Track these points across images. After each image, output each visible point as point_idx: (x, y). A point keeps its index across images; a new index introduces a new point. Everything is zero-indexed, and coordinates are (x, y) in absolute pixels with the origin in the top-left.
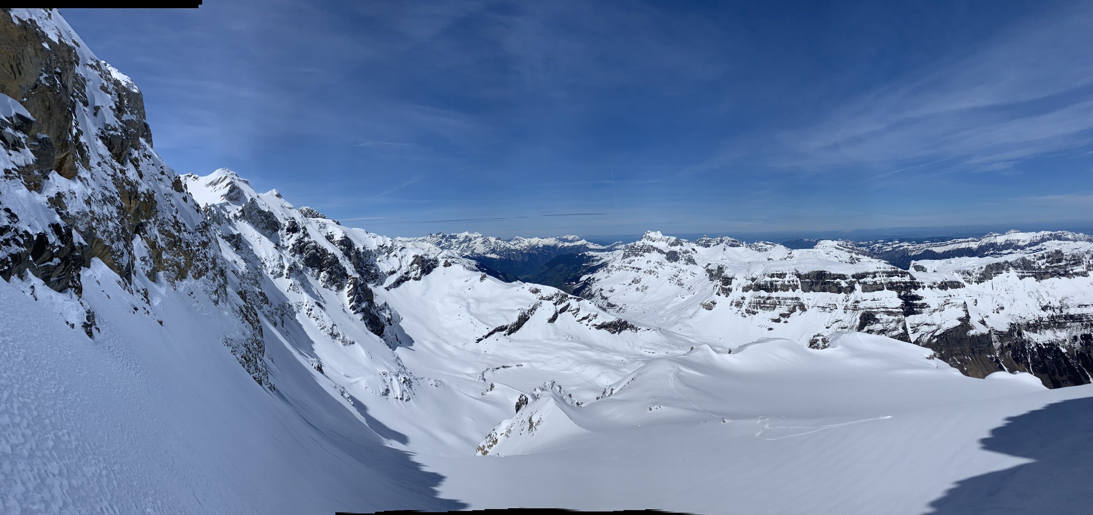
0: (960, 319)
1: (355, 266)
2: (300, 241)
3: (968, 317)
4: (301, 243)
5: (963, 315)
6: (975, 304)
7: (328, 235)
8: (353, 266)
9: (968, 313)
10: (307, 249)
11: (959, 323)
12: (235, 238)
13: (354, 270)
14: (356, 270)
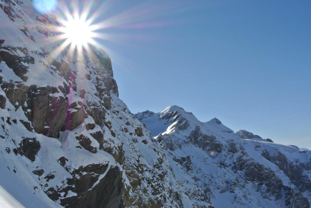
1: (290, 178)
2: (240, 159)
4: (241, 161)
7: (264, 153)
8: (289, 178)
10: (246, 166)
12: (185, 160)
13: (290, 181)
14: (292, 181)
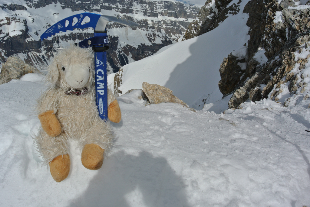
0: (22, 31)
3: (27, 30)
5: (24, 28)
6: (33, 21)
9: (27, 27)
11: (21, 33)
